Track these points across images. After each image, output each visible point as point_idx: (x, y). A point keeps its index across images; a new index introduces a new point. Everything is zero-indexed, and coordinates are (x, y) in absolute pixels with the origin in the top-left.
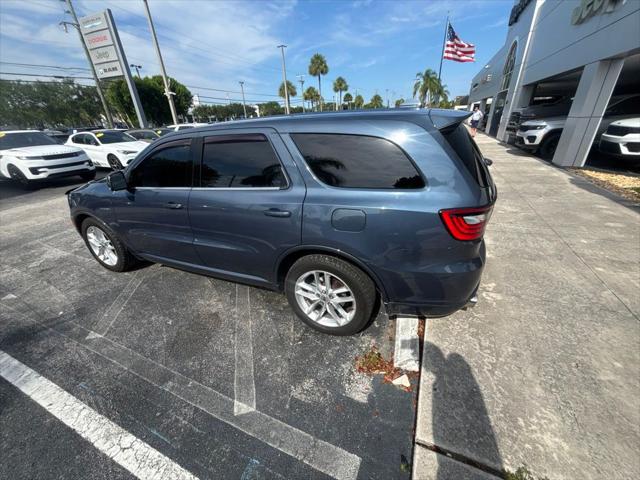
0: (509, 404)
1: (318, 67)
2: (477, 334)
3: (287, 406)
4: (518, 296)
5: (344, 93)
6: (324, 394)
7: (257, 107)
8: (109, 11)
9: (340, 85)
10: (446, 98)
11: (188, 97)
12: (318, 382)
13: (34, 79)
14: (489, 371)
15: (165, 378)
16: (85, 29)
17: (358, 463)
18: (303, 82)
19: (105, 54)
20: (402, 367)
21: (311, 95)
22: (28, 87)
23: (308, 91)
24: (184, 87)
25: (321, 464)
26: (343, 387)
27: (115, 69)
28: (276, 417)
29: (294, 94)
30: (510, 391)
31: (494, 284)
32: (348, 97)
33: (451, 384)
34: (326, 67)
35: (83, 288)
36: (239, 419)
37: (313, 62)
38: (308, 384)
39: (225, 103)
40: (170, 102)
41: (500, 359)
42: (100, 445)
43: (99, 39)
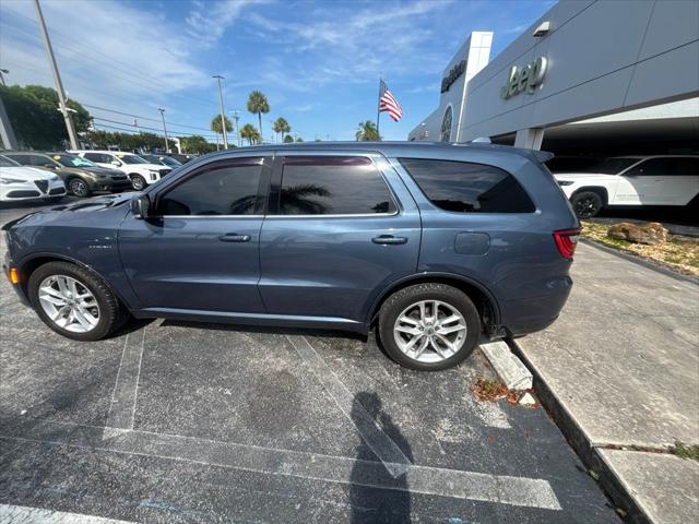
1: (258, 105)
3: (443, 452)
5: (285, 134)
6: (468, 430)
7: (177, 140)
9: (281, 126)
12: (453, 420)
17: (549, 486)
18: (237, 119)
20: (517, 388)
21: (249, 132)
23: (246, 128)
25: (519, 498)
28: (437, 466)
29: (229, 129)
32: (289, 138)
34: (266, 105)
37: (252, 98)
38: (445, 424)
39: (134, 132)
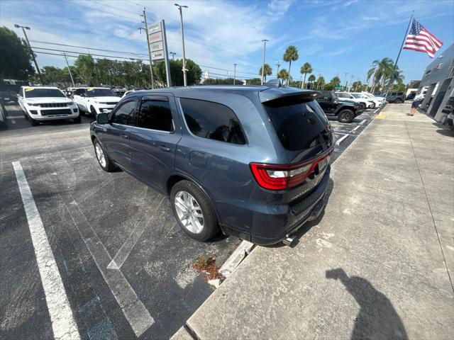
0: (271, 326)
1: (291, 55)
2: (288, 267)
3: (137, 273)
4: (347, 249)
5: (308, 75)
6: (162, 274)
7: (245, 82)
8: (163, 21)
9: (306, 69)
10: (400, 81)
11: (199, 72)
12: (164, 265)
13: (123, 60)
14: (275, 297)
15: (89, 235)
16: (150, 31)
17: (151, 324)
18: (279, 66)
19: (157, 46)
20: (223, 274)
21: (283, 75)
22: (120, 64)
23: (281, 72)
24: (198, 66)
25: (132, 316)
26: (176, 274)
27: (160, 55)
28: (126, 277)
29: (270, 73)
30: (280, 317)
31: (333, 235)
32: (312, 78)
33: (239, 295)
34: (296, 55)
35: (86, 177)
36: (106, 271)
37: (287, 51)
38: (158, 264)
40: (184, 75)
41: (291, 292)
42: (39, 260)
43: (156, 38)
